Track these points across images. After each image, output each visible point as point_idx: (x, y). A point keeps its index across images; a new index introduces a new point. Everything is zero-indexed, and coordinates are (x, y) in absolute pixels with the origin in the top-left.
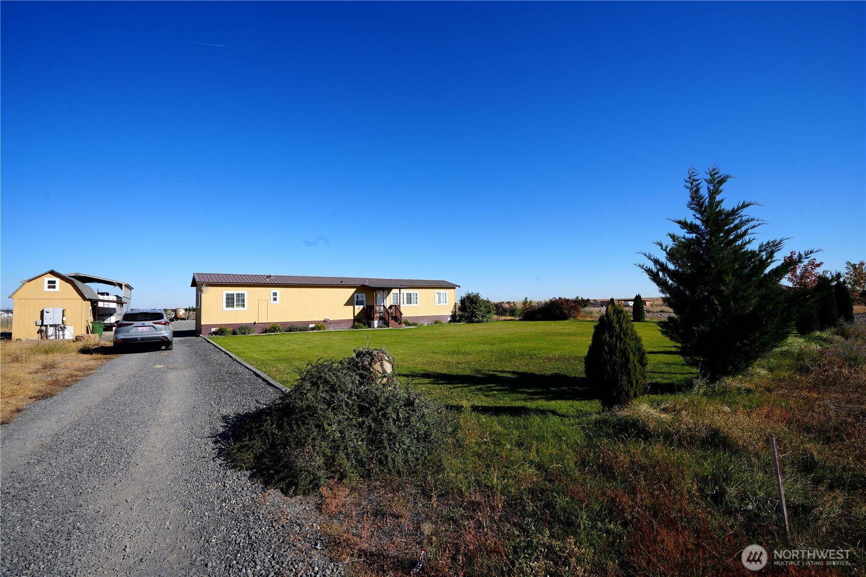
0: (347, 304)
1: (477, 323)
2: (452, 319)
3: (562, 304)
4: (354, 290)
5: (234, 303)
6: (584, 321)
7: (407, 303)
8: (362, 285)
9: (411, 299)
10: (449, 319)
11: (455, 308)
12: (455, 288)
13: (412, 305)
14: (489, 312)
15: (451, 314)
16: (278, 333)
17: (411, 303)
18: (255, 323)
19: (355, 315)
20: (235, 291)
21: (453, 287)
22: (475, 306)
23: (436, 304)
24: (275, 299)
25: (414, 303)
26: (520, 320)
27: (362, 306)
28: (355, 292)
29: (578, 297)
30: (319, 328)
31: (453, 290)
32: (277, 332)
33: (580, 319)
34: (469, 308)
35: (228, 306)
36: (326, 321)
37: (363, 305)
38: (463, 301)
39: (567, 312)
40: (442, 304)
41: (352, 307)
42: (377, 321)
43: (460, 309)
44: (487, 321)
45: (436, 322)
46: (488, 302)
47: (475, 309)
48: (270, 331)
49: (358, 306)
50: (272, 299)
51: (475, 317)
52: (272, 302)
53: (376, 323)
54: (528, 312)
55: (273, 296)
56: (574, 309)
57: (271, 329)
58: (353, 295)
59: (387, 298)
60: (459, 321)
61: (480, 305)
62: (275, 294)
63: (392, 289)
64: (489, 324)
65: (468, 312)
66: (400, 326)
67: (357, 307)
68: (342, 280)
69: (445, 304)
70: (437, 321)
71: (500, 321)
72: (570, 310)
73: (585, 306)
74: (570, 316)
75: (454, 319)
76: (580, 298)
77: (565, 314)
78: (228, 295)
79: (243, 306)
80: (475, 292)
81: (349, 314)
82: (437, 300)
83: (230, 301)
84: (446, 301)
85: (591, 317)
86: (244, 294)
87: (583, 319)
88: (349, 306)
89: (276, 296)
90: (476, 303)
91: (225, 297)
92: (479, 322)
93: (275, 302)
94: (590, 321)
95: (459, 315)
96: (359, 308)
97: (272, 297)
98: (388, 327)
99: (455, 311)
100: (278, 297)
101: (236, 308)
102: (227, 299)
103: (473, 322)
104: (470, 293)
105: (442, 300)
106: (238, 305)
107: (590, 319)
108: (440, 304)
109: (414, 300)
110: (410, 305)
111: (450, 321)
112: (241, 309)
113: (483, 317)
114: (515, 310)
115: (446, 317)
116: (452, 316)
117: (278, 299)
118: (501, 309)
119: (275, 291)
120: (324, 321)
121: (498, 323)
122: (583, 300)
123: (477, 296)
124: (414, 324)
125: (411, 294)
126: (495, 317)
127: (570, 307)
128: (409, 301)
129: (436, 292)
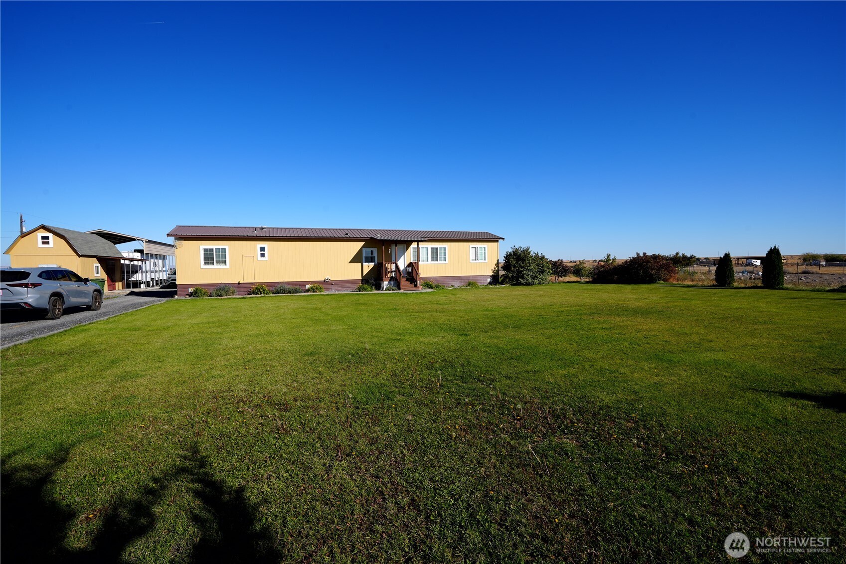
0: (353, 261)
1: (524, 285)
2: (493, 279)
3: (648, 262)
4: (362, 244)
5: (213, 260)
6: (679, 285)
7: (433, 260)
8: (371, 238)
9: (437, 255)
10: (489, 280)
11: (498, 267)
12: (497, 241)
13: (439, 262)
14: (542, 272)
15: (491, 274)
16: (263, 295)
17: (437, 261)
18: (239, 283)
19: (364, 275)
20: (214, 245)
21: (494, 239)
22: (523, 263)
23: (471, 262)
24: (263, 255)
25: (441, 260)
26: (587, 282)
27: (373, 264)
28: (363, 246)
29: (677, 254)
30: (314, 290)
31: (495, 244)
32: (261, 294)
33: (675, 282)
34: (514, 266)
35: (206, 263)
36: (327, 282)
37: (374, 262)
38: (508, 257)
39: (654, 272)
40: (480, 261)
41: (360, 264)
42: (387, 282)
43: (504, 268)
44: (539, 284)
45: (469, 284)
46: (543, 258)
47: (522, 267)
48: (253, 293)
49: (367, 264)
50: (259, 255)
51: (523, 278)
52: (259, 258)
53: (385, 284)
54: (600, 272)
55: (261, 251)
56: (666, 269)
57: (256, 290)
58: (360, 251)
59: (405, 254)
60: (502, 283)
61: (529, 263)
62: (262, 249)
63: (411, 242)
64: (541, 287)
65: (512, 271)
66: (415, 288)
67: (365, 264)
68: (347, 231)
69: (483, 261)
70: (471, 283)
71: (560, 282)
72: (659, 270)
73: (687, 265)
74: (659, 279)
75: (495, 279)
76: (681, 254)
77: (652, 275)
78: (205, 250)
79: (225, 262)
80: (524, 246)
81: (355, 272)
82: (472, 256)
83: (209, 257)
84: (485, 257)
85: (693, 281)
86: (225, 249)
87: (680, 282)
88: (356, 264)
89: (264, 251)
90: (523, 260)
91: (202, 252)
92: (527, 284)
93: (263, 259)
94: (688, 286)
95: (503, 276)
96: (368, 266)
97: (259, 253)
98: (400, 289)
99: (498, 271)
100: (266, 252)
101: (216, 266)
102: (205, 254)
103: (519, 284)
104: (517, 247)
105: (479, 256)
106: (218, 262)
107: (690, 283)
108: (477, 261)
109: (441, 255)
110: (436, 262)
111: (490, 283)
112: (222, 266)
113: (533, 279)
114: (582, 269)
115: (485, 277)
116: (492, 276)
117: (266, 255)
118: (559, 269)
119: (262, 246)
120: (324, 281)
121: (557, 286)
122: (684, 257)
123: (526, 252)
124: (437, 286)
125: (437, 249)
126: (553, 278)
127: (660, 265)
128: (435, 256)
129: (471, 246)
